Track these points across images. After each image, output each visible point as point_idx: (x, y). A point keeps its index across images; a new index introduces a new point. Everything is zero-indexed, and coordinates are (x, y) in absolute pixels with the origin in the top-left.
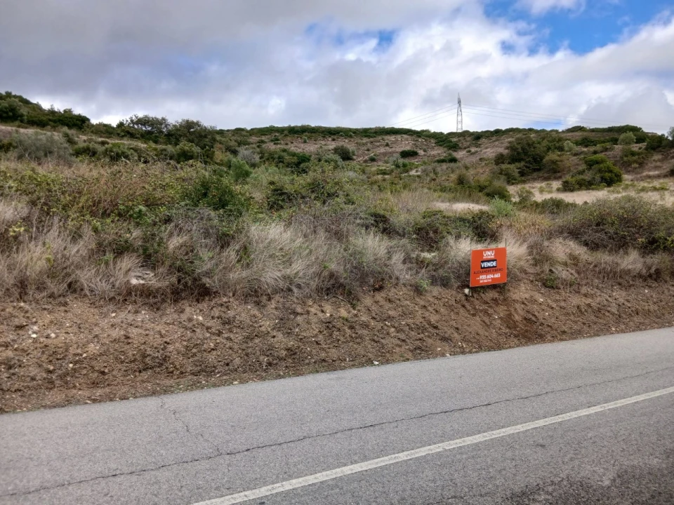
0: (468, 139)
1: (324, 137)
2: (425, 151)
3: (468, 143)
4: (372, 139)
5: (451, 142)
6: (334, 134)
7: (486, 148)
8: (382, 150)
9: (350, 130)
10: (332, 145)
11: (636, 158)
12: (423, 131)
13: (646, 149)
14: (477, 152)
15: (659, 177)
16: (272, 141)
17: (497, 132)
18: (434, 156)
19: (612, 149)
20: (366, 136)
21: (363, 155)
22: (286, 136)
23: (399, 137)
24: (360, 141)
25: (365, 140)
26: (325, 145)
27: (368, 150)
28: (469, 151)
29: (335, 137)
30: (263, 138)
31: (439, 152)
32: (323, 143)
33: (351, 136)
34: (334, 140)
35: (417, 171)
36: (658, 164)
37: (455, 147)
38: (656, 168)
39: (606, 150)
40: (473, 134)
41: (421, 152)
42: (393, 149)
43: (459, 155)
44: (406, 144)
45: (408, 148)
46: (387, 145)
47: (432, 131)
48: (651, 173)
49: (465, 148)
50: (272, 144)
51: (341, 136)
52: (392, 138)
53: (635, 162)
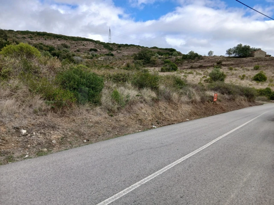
0: (116, 46)
1: (54, 38)
2: (100, 50)
3: (116, 48)
4: (76, 42)
5: (110, 47)
6: (59, 38)
7: (124, 51)
8: (82, 47)
9: (66, 37)
10: (59, 43)
11: (179, 61)
12: (97, 41)
13: (182, 59)
14: (120, 52)
15: (188, 68)
16: (29, 38)
17: (126, 45)
18: (104, 52)
19: (171, 58)
20: (74, 40)
21: (73, 48)
22: (36, 36)
23: (88, 42)
24: (71, 42)
25: (73, 42)
26: (56, 42)
27: (76, 46)
28: (118, 52)
29: (60, 39)
30: (24, 36)
31: (105, 51)
32: (54, 41)
33: (67, 40)
34: (59, 40)
35: (101, 58)
36: (187, 64)
37: (111, 49)
38: (186, 65)
39: (169, 58)
40: (117, 45)
41: (99, 50)
42: (86, 47)
43: (114, 53)
44: (92, 46)
45: (93, 48)
46: (84, 45)
47: (101, 42)
48: (185, 67)
49: (115, 50)
50: (29, 39)
51: (63, 39)
52: (85, 42)
53: (180, 63)
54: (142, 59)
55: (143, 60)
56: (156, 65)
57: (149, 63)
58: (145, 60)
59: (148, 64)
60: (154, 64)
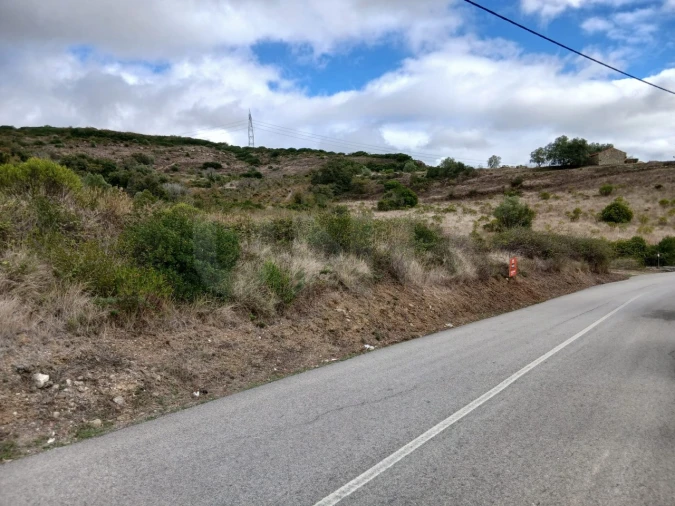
0: (266, 155)
1: (115, 142)
2: (228, 164)
3: (267, 160)
4: (169, 148)
5: (251, 157)
6: (126, 140)
7: (287, 165)
8: (183, 160)
9: (143, 137)
10: (127, 152)
11: (421, 184)
12: (220, 144)
13: (427, 177)
14: (278, 169)
15: (442, 200)
16: (52, 143)
17: (292, 151)
18: (238, 170)
19: (401, 176)
20: (162, 145)
21: (163, 164)
22: (68, 138)
23: (198, 147)
24: (156, 149)
25: (162, 149)
26: (117, 151)
27: (168, 159)
28: (271, 167)
29: (128, 143)
30: (40, 139)
31: (241, 166)
32: (115, 148)
33: (146, 144)
34: (126, 146)
35: (231, 185)
36: (439, 189)
37: (256, 162)
38: (439, 193)
39: (396, 176)
40: (269, 150)
41: (225, 165)
42: (195, 160)
43: (262, 170)
44: (208, 157)
45: (210, 160)
46: (188, 155)
47: (230, 145)
48: (436, 197)
49: (265, 164)
50: (53, 146)
51: (135, 142)
52: (191, 148)
53: (422, 187)
54: (332, 181)
55: (335, 184)
56: (365, 195)
57: (348, 190)
58: (340, 183)
59: (345, 194)
60: (361, 192)
